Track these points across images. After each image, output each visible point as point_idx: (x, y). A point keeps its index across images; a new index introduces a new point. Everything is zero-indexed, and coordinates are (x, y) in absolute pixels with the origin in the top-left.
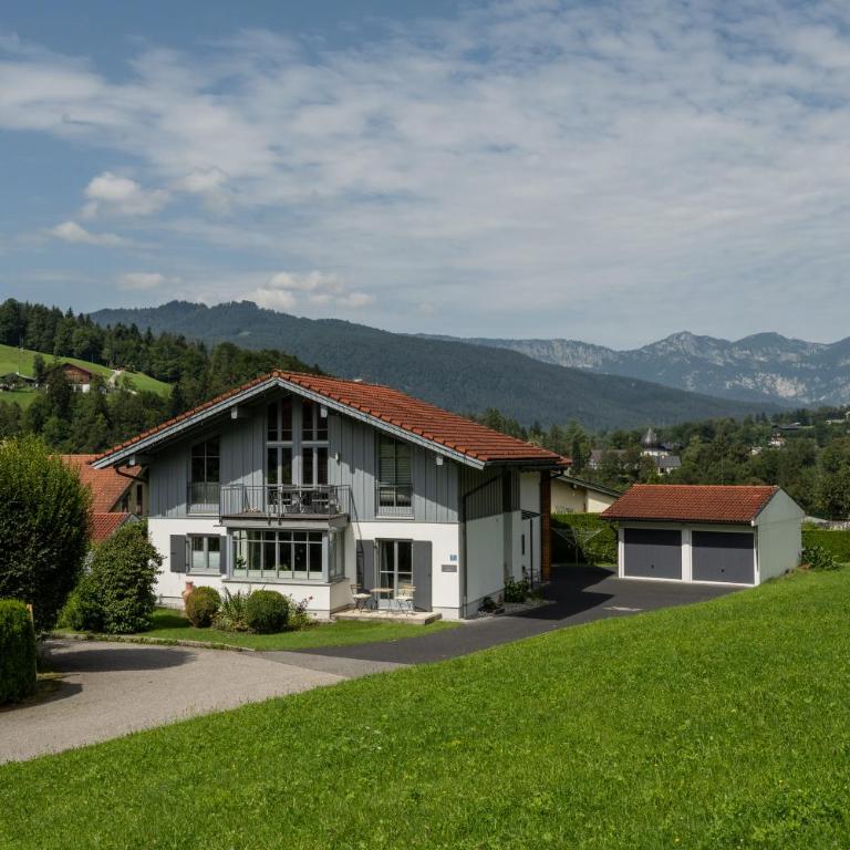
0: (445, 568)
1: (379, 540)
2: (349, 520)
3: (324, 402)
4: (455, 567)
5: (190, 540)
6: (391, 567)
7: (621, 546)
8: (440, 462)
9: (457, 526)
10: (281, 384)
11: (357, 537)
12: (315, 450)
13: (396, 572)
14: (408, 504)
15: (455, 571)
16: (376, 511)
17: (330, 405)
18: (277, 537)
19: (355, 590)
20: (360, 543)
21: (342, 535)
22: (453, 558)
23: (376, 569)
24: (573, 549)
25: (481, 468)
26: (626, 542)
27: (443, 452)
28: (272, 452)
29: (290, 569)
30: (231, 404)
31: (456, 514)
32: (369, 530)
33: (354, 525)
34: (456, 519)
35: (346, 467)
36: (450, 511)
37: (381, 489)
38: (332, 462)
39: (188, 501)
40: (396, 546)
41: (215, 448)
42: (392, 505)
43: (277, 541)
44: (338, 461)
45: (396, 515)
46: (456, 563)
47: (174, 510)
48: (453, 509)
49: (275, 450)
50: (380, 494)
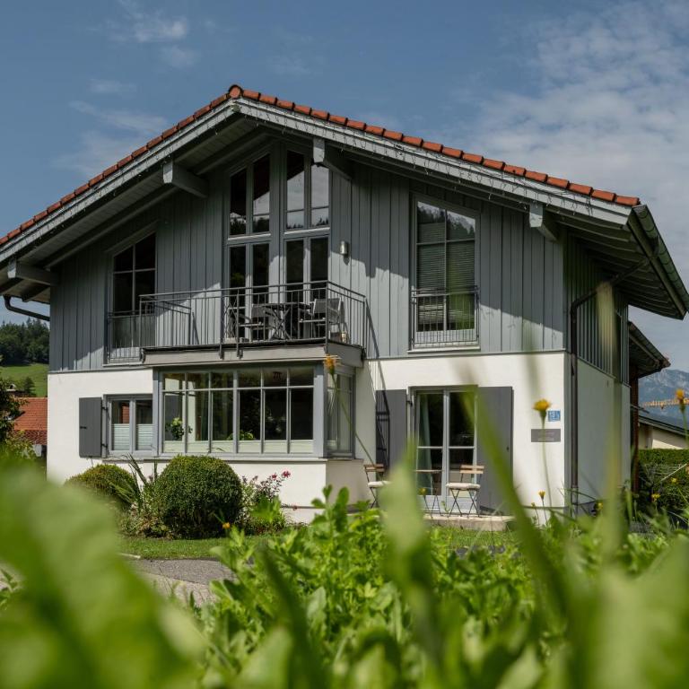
1: (416, 390)
2: (363, 357)
3: (319, 132)
4: (558, 431)
5: (110, 405)
6: (436, 438)
8: (536, 220)
9: (562, 356)
10: (244, 110)
11: (377, 386)
12: (307, 244)
13: (446, 448)
15: (559, 440)
16: (411, 340)
17: (329, 135)
18: (235, 382)
19: (373, 475)
20: (383, 395)
21: (350, 380)
22: (553, 416)
23: (410, 443)
25: (623, 221)
27: (544, 199)
28: (237, 255)
29: (257, 437)
30: (161, 156)
31: (560, 335)
33: (373, 365)
34: (560, 345)
35: (358, 266)
36: (548, 331)
37: (420, 301)
38: (335, 260)
39: (106, 344)
40: (446, 400)
41: (147, 253)
42: (441, 328)
43: (235, 388)
44: (346, 256)
45: (447, 344)
46: (560, 425)
47: (86, 360)
48: (553, 327)
49: (242, 249)
50: (419, 311)
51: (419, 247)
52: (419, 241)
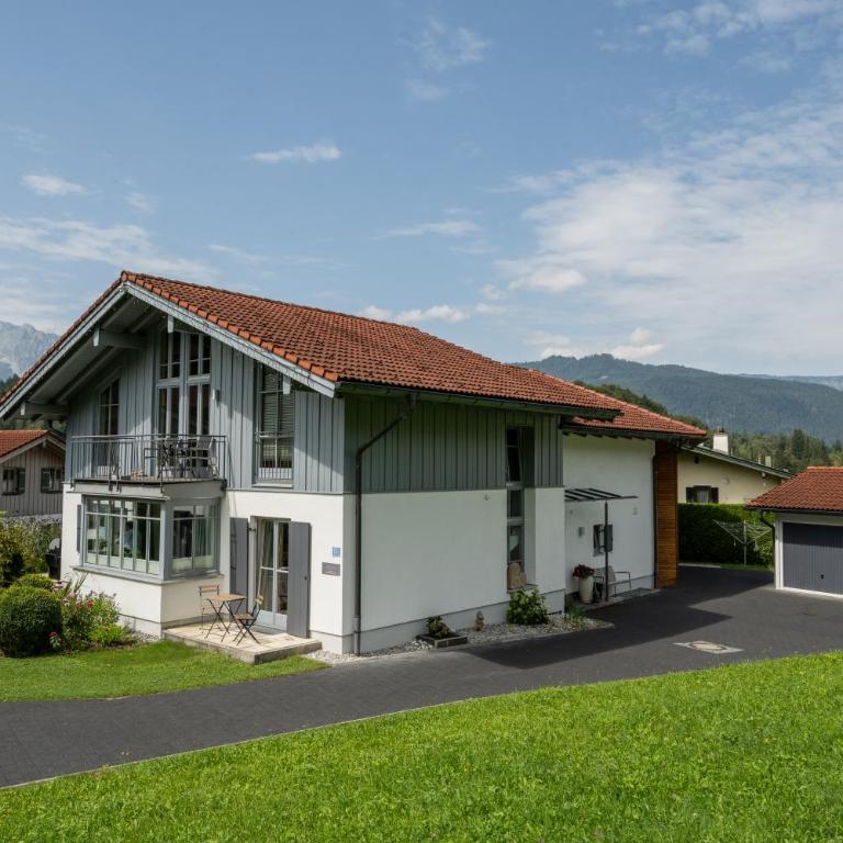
0: (328, 569)
1: (258, 519)
2: (225, 488)
4: (338, 566)
7: (779, 546)
9: (341, 499)
10: (130, 291)
11: (232, 515)
12: (200, 389)
13: (275, 570)
14: (286, 463)
15: (338, 574)
16: (254, 474)
20: (234, 522)
21: (217, 508)
22: (336, 552)
24: (740, 546)
26: (785, 541)
27: (287, 372)
28: (162, 395)
31: (341, 478)
32: (246, 504)
33: (230, 494)
34: (341, 489)
36: (334, 474)
37: (263, 442)
38: (212, 403)
39: (94, 462)
40: (276, 528)
42: (273, 465)
43: (148, 518)
45: (276, 480)
46: (339, 561)
48: (338, 471)
49: (165, 390)
50: (262, 449)
51: (264, 395)
52: (264, 389)
